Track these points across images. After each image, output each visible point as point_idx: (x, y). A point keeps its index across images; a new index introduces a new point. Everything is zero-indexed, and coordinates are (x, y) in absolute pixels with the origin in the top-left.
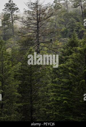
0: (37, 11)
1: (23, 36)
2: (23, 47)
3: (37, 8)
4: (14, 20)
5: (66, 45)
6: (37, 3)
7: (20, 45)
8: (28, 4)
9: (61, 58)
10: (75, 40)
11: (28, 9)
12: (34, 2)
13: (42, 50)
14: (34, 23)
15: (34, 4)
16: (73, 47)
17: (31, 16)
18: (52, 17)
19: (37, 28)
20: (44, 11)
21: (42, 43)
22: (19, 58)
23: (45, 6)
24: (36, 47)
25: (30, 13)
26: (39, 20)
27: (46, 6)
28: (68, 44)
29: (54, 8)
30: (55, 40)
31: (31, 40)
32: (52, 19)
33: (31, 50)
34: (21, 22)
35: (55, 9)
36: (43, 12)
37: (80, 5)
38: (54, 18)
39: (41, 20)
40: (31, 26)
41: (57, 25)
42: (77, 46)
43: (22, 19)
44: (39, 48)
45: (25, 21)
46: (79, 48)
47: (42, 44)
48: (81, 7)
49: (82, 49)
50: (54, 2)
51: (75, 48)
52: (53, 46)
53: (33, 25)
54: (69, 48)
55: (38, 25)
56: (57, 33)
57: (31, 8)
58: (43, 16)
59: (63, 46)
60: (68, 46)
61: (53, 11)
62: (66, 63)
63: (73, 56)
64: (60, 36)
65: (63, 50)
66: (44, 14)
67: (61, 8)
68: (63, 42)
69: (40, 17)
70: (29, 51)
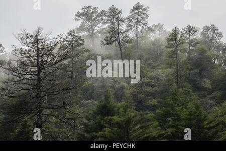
0: (38, 49)
1: (11, 97)
2: (9, 117)
3: (38, 44)
5: (91, 112)
6: (36, 36)
7: (4, 114)
8: (21, 36)
9: (82, 137)
10: (109, 103)
11: (21, 46)
12: (32, 33)
13: (46, 123)
14: (32, 72)
15: (32, 36)
16: (105, 115)
17: (26, 59)
18: (66, 62)
19: (38, 81)
20: (51, 49)
21: (46, 110)
23: (52, 40)
24: (35, 117)
25: (25, 53)
26: (41, 66)
27: (55, 40)
28: (96, 111)
29: (69, 44)
30: (71, 104)
31: (26, 104)
32: (65, 64)
33: (26, 121)
34: (7, 70)
35: (71, 46)
36: (49, 50)
37: (116, 40)
38: (69, 62)
39: (45, 66)
40: (26, 77)
41: (74, 76)
42: (113, 115)
43: (9, 63)
44: (40, 119)
45: (15, 68)
46: (116, 118)
47: (47, 112)
48: (119, 43)
49: (122, 119)
50: (70, 34)
51: (110, 117)
52: (68, 116)
53: (30, 76)
54: (98, 117)
55: (39, 74)
56: (74, 91)
57: (27, 44)
58: (49, 59)
59: (87, 114)
60: (95, 113)
61: (69, 50)
63: (106, 133)
64: (79, 96)
65: (87, 121)
66: (50, 54)
67: (81, 44)
68: (87, 107)
69: (44, 61)
70: (21, 124)
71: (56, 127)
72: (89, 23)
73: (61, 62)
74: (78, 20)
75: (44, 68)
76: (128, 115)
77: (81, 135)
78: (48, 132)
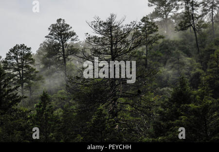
0: (112, 37)
1: (86, 85)
2: (85, 106)
3: (111, 31)
4: (68, 55)
5: (167, 100)
6: (110, 23)
7: (80, 102)
8: (95, 24)
9: (158, 126)
10: (185, 90)
11: (95, 34)
12: (105, 21)
13: (121, 111)
14: (106, 60)
15: (105, 24)
16: (180, 103)
17: (100, 47)
18: (140, 49)
20: (125, 37)
21: (121, 98)
22: (77, 127)
23: (125, 27)
24: (111, 105)
26: (114, 54)
27: (128, 27)
28: (172, 99)
29: (143, 31)
30: (146, 92)
31: (101, 92)
32: (139, 52)
33: (101, 110)
34: (82, 59)
35: (144, 33)
36: (122, 38)
37: (191, 25)
38: (143, 50)
39: (119, 53)
41: (148, 63)
42: (189, 103)
43: (83, 52)
44: (116, 107)
45: (89, 57)
46: (192, 105)
48: (194, 29)
49: (199, 106)
50: (143, 20)
51: (186, 105)
52: (143, 104)
54: (174, 105)
56: (148, 78)
57: (100, 32)
58: (123, 47)
59: (162, 102)
60: (171, 101)
61: (142, 37)
62: (170, 135)
63: (182, 121)
64: (154, 83)
65: (162, 110)
66: (124, 42)
67: (155, 31)
68: (162, 95)
69: (118, 49)
70: (97, 114)
71: (132, 115)
72: (162, 8)
73: (135, 50)
74: (152, 5)
75: (117, 56)
76: (205, 102)
77: (157, 123)
78: (123, 121)
